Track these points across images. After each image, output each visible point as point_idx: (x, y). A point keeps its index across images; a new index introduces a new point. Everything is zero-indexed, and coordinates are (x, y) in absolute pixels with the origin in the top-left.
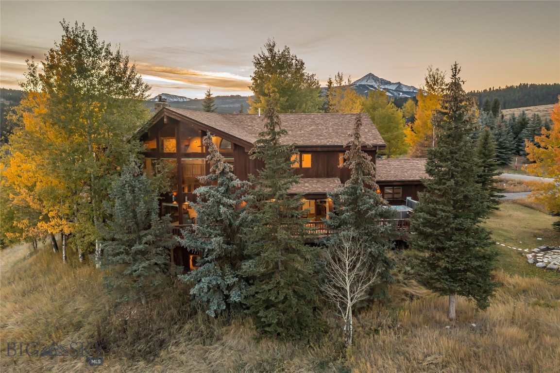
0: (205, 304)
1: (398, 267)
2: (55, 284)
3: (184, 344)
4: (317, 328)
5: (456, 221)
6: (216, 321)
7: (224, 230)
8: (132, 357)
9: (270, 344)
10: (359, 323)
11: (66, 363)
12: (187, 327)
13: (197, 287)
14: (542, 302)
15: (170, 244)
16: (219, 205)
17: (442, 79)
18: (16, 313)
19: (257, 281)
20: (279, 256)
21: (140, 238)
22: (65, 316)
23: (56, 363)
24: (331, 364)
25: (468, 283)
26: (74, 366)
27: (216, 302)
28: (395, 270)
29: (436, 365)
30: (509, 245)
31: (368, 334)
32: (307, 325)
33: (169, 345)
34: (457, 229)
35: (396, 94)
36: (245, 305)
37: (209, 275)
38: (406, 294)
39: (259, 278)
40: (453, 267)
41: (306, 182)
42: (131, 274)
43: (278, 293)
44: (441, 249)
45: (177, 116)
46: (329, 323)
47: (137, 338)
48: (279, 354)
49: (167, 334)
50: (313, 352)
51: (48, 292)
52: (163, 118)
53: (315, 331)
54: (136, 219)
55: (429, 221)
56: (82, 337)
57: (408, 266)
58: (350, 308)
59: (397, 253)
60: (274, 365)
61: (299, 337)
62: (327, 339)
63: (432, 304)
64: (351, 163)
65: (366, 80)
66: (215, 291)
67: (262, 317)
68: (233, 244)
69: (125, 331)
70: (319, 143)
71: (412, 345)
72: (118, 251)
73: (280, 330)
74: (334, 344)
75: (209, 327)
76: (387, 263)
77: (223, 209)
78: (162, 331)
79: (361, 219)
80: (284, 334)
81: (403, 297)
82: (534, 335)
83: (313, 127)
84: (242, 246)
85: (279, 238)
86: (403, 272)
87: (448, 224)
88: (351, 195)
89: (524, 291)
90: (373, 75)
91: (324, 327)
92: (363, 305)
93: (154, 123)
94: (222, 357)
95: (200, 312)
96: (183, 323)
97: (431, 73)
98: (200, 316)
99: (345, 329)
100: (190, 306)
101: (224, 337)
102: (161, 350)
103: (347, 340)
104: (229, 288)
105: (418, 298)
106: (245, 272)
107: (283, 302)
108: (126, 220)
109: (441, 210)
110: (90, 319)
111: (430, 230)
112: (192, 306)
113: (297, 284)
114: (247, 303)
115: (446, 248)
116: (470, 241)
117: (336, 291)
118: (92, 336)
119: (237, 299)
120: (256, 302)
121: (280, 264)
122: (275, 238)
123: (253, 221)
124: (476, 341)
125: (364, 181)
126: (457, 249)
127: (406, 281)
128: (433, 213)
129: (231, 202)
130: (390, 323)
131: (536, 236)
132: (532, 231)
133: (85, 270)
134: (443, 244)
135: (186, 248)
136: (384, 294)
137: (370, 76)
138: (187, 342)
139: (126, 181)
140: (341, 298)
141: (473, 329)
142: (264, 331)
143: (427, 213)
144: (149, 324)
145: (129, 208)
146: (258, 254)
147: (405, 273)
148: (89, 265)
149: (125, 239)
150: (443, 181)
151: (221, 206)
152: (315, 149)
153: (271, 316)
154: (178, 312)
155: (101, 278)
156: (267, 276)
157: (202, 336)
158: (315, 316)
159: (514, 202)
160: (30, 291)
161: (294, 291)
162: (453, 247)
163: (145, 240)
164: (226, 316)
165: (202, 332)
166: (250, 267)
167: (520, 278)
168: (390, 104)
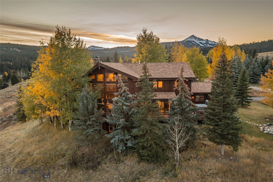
0: (117, 147)
1: (200, 132)
2: (52, 138)
3: (108, 164)
4: (164, 158)
5: (223, 113)
6: (121, 154)
7: (125, 116)
8: (87, 168)
9: (144, 164)
10: (182, 156)
11: (60, 170)
12: (109, 156)
13: (113, 140)
14: (263, 149)
15: (102, 121)
16: (123, 105)
17: (225, 43)
18: (37, 150)
19: (139, 137)
20: (148, 127)
21: (90, 119)
22: (58, 151)
23: (55, 170)
24: (169, 173)
25: (229, 140)
26: (63, 172)
27: (121, 146)
28: (199, 134)
29: (213, 174)
30: (253, 123)
31: (186, 161)
32: (160, 157)
33: (102, 164)
34: (224, 117)
35: (205, 45)
36: (134, 147)
37: (118, 135)
38: (203, 144)
39: (140, 136)
40: (222, 133)
41: (160, 94)
42: (86, 134)
43: (148, 143)
44: (217, 125)
45: (104, 66)
46: (169, 156)
47: (89, 161)
48: (148, 168)
49: (101, 159)
50: (162, 168)
51: (50, 141)
52: (98, 67)
53: (163, 159)
54: (88, 111)
55: (212, 113)
56: (66, 160)
57: (205, 132)
58: (178, 150)
59: (200, 126)
60: (146, 173)
61: (156, 161)
62: (168, 162)
63: (214, 149)
64: (179, 88)
65: (191, 38)
66: (121, 142)
67: (141, 153)
68: (128, 122)
69: (83, 157)
70: (166, 77)
71: (204, 166)
72: (80, 124)
73: (148, 158)
74: (171, 165)
75: (118, 157)
76: (195, 130)
77: (124, 107)
78: (99, 158)
79: (183, 112)
80: (150, 160)
81: (202, 145)
82: (257, 162)
83: (163, 69)
84: (132, 123)
85: (148, 120)
86: (202, 134)
87: (220, 115)
88: (179, 101)
89: (256, 144)
90: (194, 36)
91: (167, 158)
92: (184, 149)
93: (94, 69)
94: (124, 169)
95: (114, 150)
96: (108, 155)
97: (220, 40)
98: (115, 152)
99: (176, 158)
100: (110, 147)
101: (125, 161)
102: (99, 166)
103: (177, 163)
104: (127, 140)
105: (208, 146)
106: (134, 134)
107: (150, 147)
108: (84, 111)
109: (217, 109)
110: (68, 152)
111: (212, 117)
112: (111, 148)
113: (155, 139)
114: (135, 147)
115: (219, 125)
116: (229, 122)
117: (172, 143)
118: (70, 160)
119: (130, 145)
120: (138, 147)
121: (148, 130)
122: (146, 120)
123: (137, 112)
124: (232, 164)
125: (184, 96)
126: (224, 125)
127: (203, 139)
128: (214, 110)
129: (128, 104)
130: (195, 156)
131: (266, 118)
132: (264, 116)
133: (65, 132)
134: (218, 123)
135: (109, 123)
136: (193, 144)
137: (193, 36)
138: (109, 163)
139: (84, 95)
140: (174, 145)
141: (231, 159)
142: (141, 158)
143: (211, 110)
144: (93, 155)
145: (85, 106)
146: (139, 126)
147: (203, 135)
148: (66, 129)
149: (84, 119)
150: (218, 96)
151: (124, 106)
152: (164, 79)
153: (145, 152)
154: (105, 150)
155: (71, 135)
156: (143, 136)
157: (116, 160)
158: (163, 153)
159: (258, 102)
160: (42, 140)
161: (154, 142)
162: (222, 125)
163: (92, 120)
164: (126, 152)
165: (115, 159)
166: (136, 132)
167: (255, 138)
168: (200, 54)
